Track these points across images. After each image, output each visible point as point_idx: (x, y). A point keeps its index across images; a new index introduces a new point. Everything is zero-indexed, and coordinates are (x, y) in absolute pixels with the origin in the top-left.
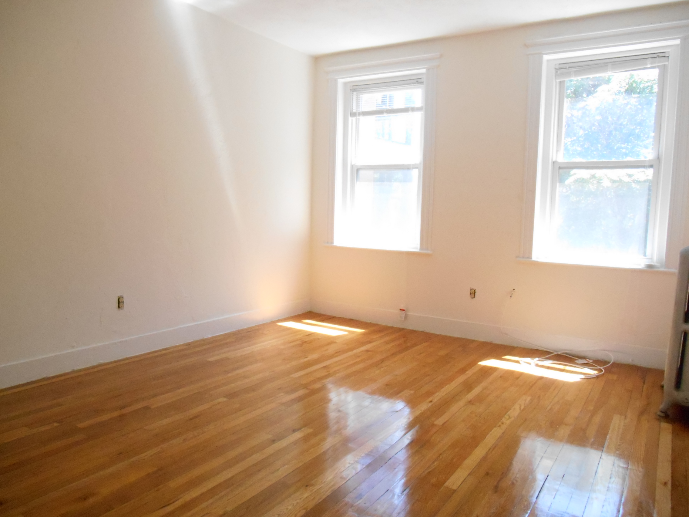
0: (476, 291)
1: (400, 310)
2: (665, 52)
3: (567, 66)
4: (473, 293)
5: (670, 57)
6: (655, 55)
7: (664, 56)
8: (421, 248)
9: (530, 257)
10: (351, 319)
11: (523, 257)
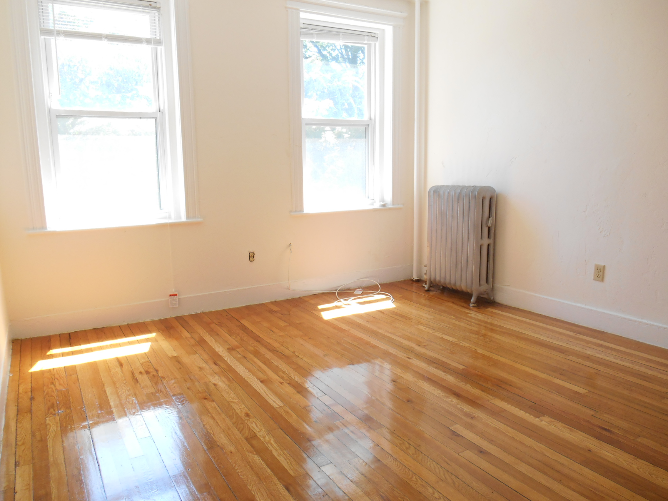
0: (255, 253)
1: (170, 296)
2: (375, 33)
3: (310, 27)
4: (252, 256)
5: (378, 38)
6: (369, 34)
7: (374, 37)
8: (188, 217)
9: (302, 210)
10: (94, 329)
11: (296, 211)
